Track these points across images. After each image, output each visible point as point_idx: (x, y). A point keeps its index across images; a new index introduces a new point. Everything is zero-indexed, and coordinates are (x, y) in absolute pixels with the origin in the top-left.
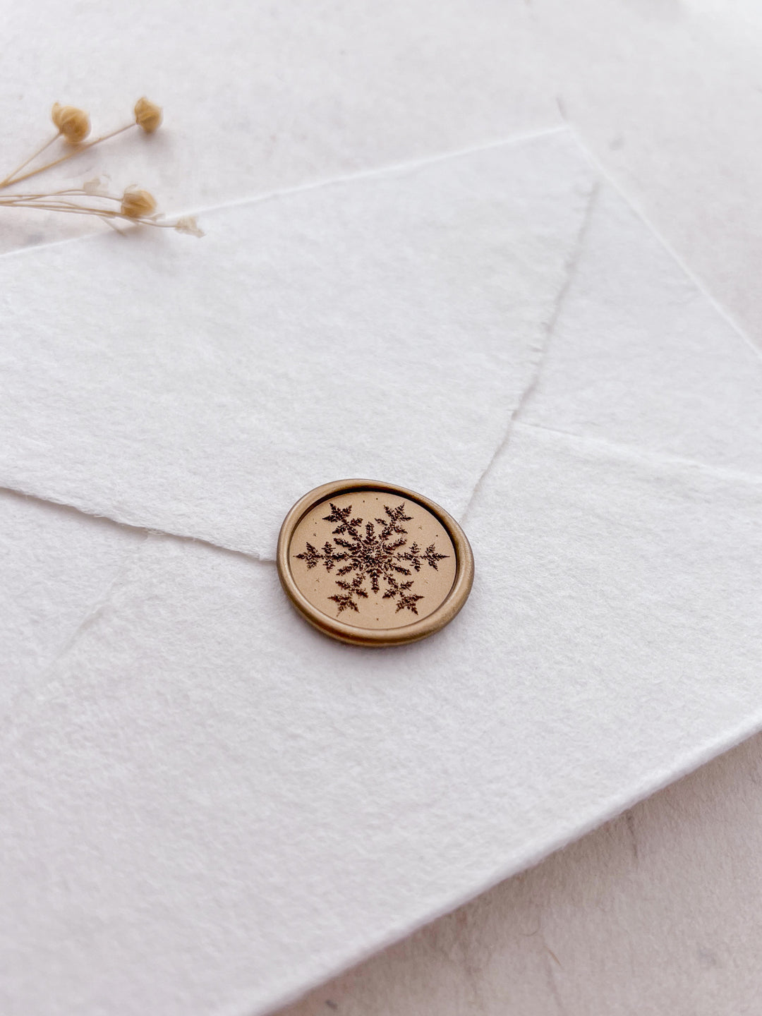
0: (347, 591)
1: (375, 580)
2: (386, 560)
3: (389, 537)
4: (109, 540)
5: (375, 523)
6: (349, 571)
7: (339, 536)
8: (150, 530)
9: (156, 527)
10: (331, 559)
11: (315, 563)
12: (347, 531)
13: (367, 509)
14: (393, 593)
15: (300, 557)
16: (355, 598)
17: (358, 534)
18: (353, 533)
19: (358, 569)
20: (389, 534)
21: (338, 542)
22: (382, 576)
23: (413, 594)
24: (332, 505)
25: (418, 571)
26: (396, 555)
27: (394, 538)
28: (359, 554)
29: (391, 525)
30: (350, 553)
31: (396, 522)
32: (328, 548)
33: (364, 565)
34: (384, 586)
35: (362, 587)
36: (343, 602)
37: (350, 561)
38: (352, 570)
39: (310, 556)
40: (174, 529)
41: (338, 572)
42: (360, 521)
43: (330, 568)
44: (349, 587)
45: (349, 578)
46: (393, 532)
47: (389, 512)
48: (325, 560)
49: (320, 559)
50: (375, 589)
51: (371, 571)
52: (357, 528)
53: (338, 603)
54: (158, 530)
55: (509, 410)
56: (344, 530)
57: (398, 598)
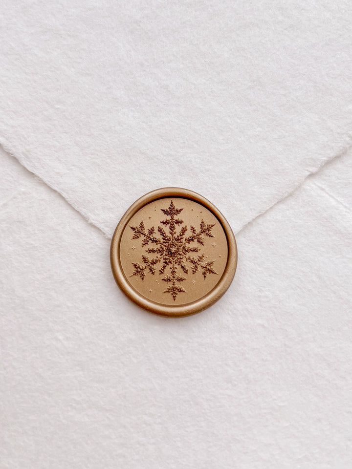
0: (145, 264)
1: (164, 267)
2: (180, 257)
3: (191, 242)
4: (13, 172)
5: (189, 228)
6: (154, 252)
7: (163, 226)
8: (36, 176)
9: (40, 176)
10: (150, 239)
11: (138, 237)
12: (170, 225)
13: (191, 217)
14: (169, 280)
15: (133, 229)
16: (146, 272)
17: (174, 231)
18: (172, 228)
19: (160, 254)
20: (192, 240)
21: (160, 230)
22: (171, 265)
23: (180, 287)
24: (172, 203)
25: (193, 274)
26: (187, 256)
27: (194, 245)
28: (167, 244)
29: (197, 235)
30: (162, 241)
31: (202, 234)
32: (151, 231)
33: (165, 253)
34: (167, 273)
35: (155, 266)
36: (139, 271)
37: (158, 246)
38: (156, 253)
39: (138, 232)
40: (49, 181)
41: (147, 250)
42: (181, 222)
43: (145, 244)
44: (148, 263)
45: (151, 257)
46: (196, 240)
47: (202, 226)
48: (145, 238)
49: (142, 236)
50: (161, 272)
51: (166, 259)
52: (176, 226)
53: (135, 269)
54: (41, 179)
55: (307, 171)
56: (168, 224)
57: (170, 285)
